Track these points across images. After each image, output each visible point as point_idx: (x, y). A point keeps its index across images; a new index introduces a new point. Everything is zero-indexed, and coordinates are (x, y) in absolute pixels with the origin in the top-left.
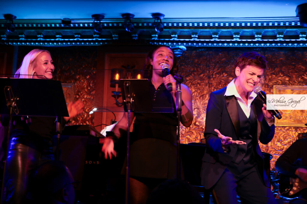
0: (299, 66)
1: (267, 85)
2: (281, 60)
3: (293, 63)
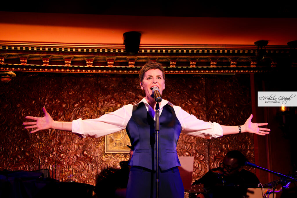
0: (130, 93)
1: (100, 111)
2: (113, 87)
3: (124, 90)
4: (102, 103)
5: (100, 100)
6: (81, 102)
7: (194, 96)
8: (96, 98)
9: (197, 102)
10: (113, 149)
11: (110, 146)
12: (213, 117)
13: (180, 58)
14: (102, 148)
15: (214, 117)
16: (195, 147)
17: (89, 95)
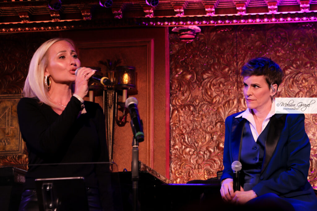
6: (294, 66)
17: (307, 56)
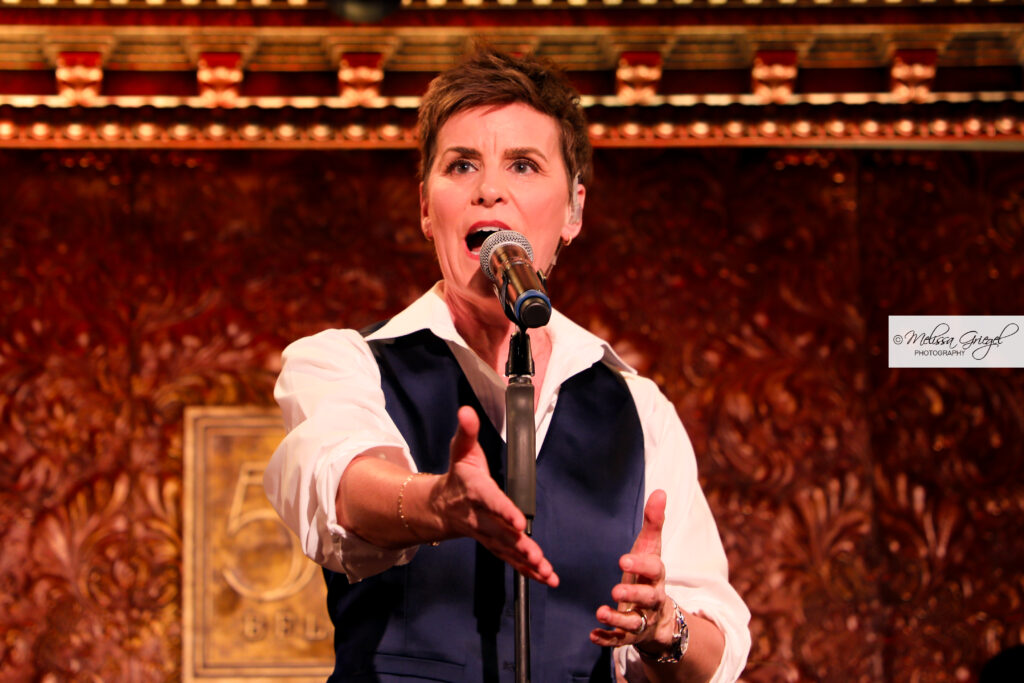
0: (352, 275)
1: (147, 405)
2: (238, 237)
3: (315, 256)
4: (166, 349)
5: (151, 326)
7: (786, 294)
8: (124, 314)
9: (801, 331)
10: (237, 656)
11: (218, 637)
12: (912, 437)
13: (684, 42)
14: (165, 653)
15: (920, 437)
16: (797, 644)
